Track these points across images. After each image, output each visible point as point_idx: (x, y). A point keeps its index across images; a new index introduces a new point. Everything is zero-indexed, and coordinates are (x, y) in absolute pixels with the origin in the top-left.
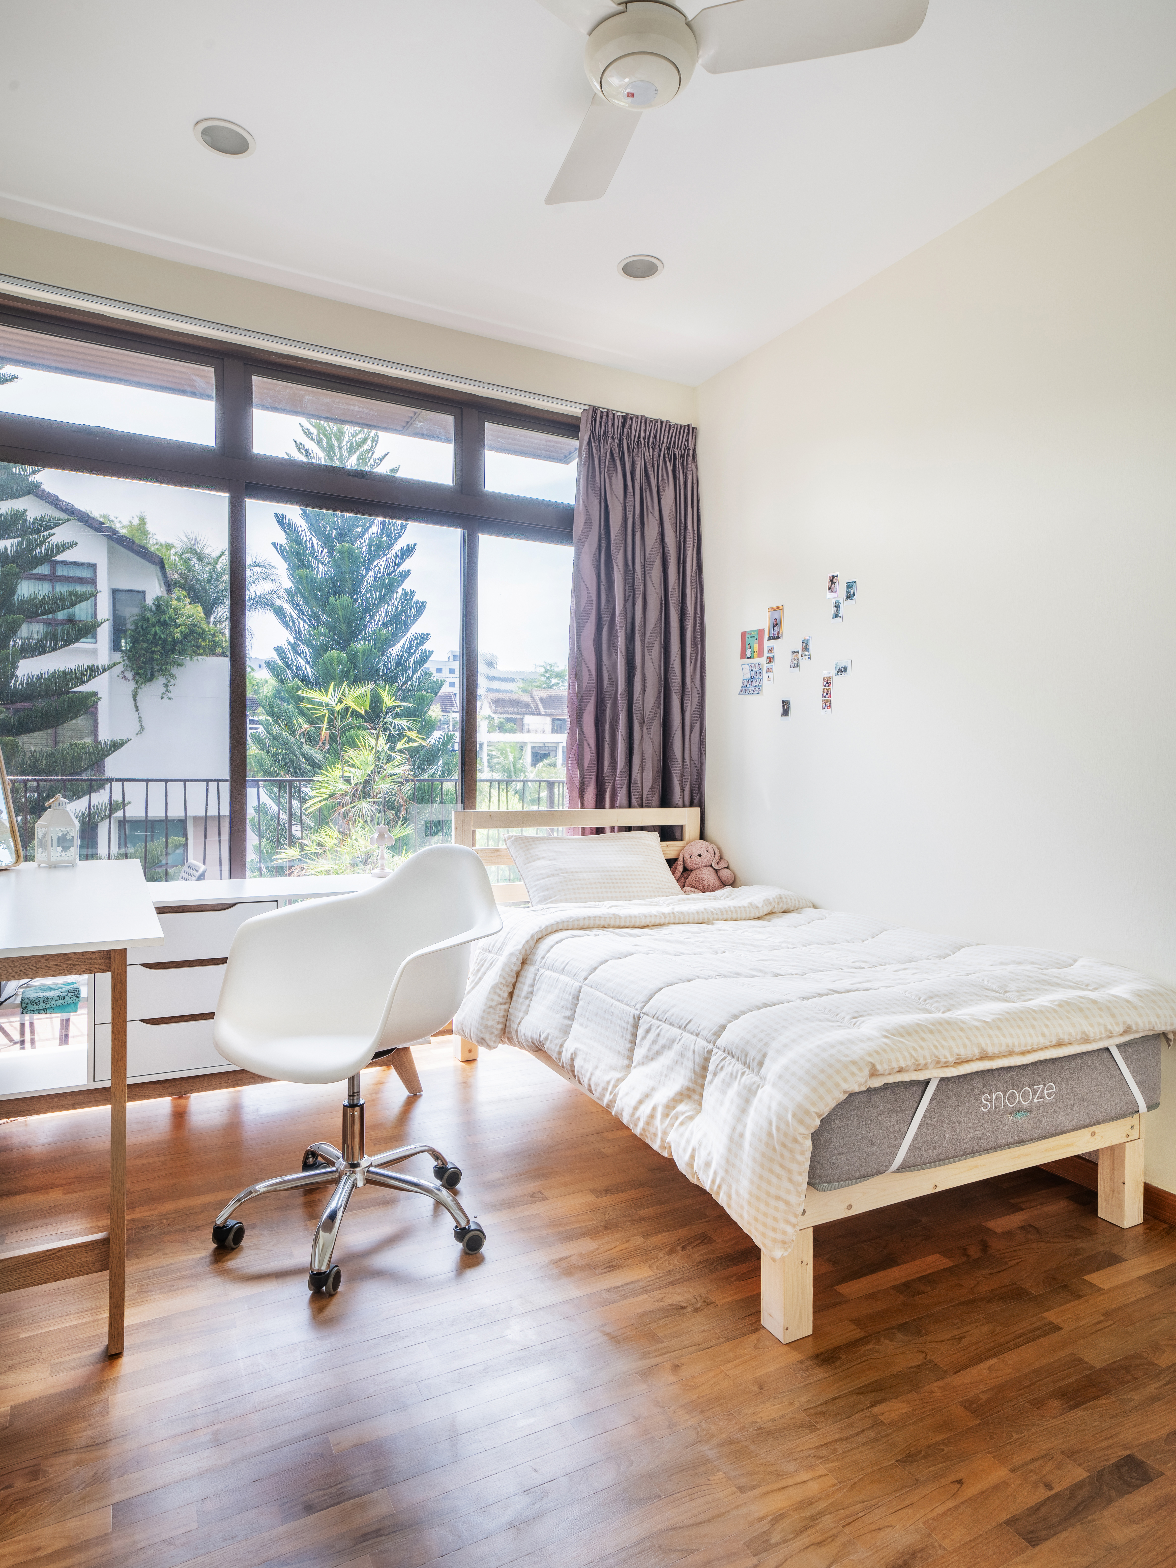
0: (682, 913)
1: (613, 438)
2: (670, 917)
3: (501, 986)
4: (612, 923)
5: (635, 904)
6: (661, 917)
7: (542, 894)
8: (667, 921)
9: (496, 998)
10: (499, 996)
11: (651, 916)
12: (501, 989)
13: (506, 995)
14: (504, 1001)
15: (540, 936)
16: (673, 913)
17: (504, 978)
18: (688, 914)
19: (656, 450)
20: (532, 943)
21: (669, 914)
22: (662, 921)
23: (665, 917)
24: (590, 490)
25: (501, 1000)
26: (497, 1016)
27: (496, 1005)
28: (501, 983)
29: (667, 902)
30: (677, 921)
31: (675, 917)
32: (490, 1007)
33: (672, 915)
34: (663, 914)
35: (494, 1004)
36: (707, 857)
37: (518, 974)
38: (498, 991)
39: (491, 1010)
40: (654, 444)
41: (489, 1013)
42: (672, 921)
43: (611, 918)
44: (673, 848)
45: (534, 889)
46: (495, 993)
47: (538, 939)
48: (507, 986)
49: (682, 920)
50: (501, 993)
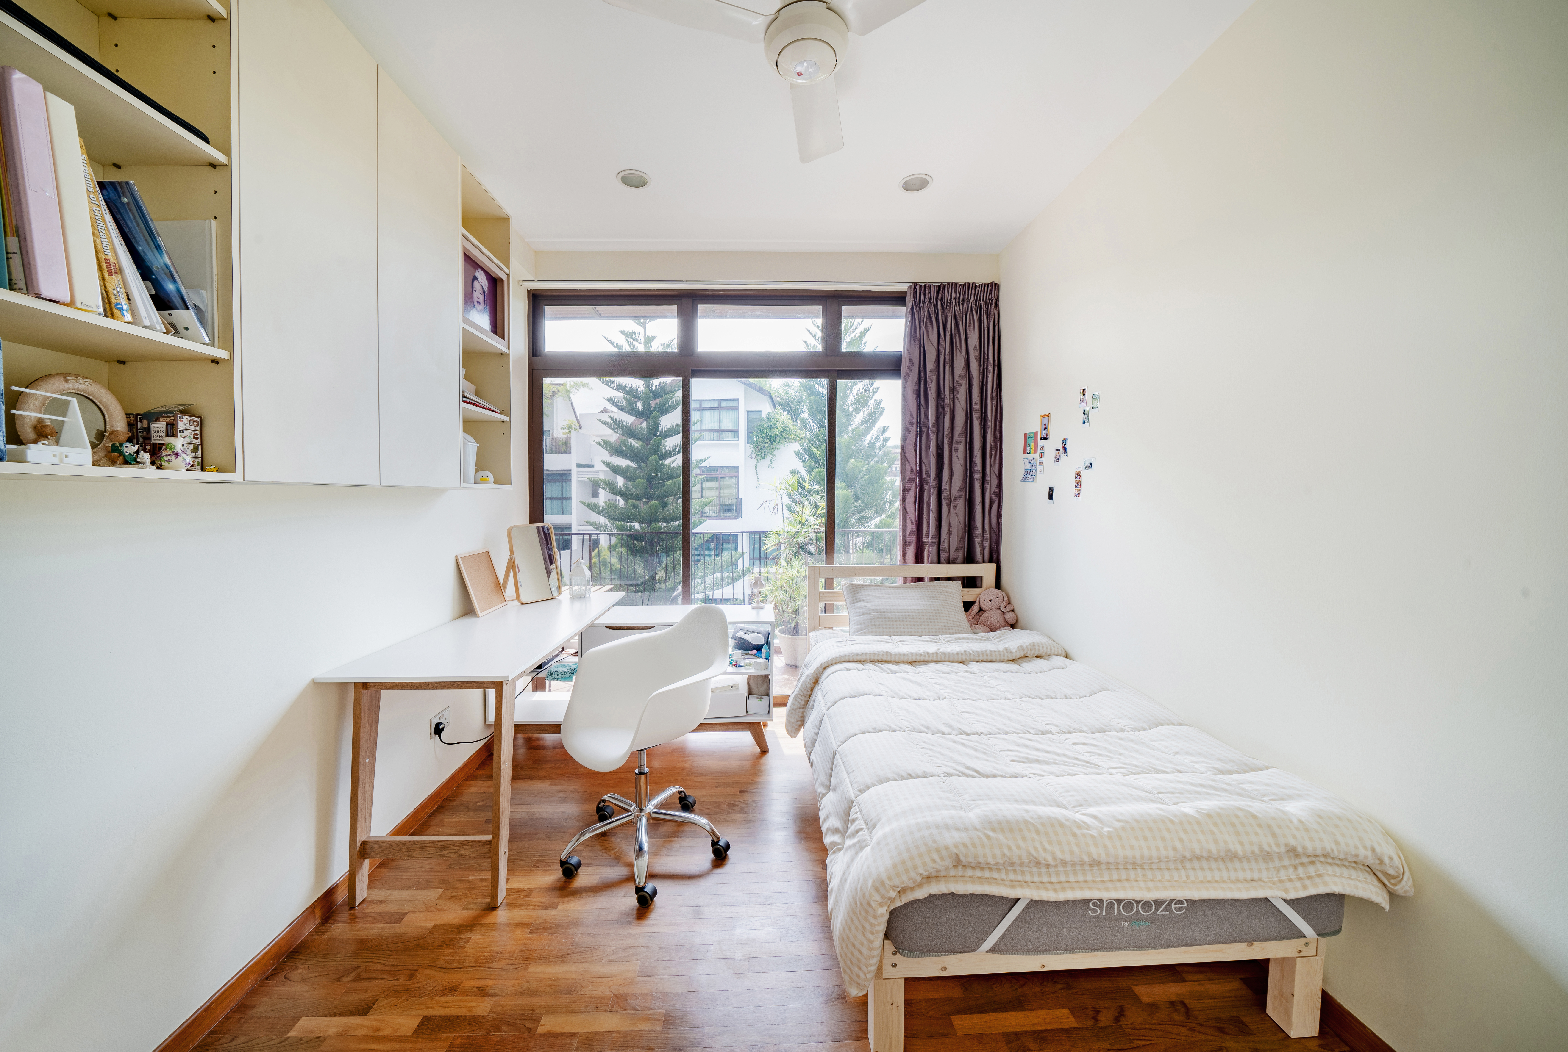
0: (944, 654)
1: (930, 302)
2: (933, 656)
3: (800, 697)
4: (884, 659)
5: (919, 640)
6: (925, 656)
7: (856, 627)
8: (930, 659)
9: (797, 703)
10: (799, 702)
11: (917, 655)
12: (800, 699)
13: (803, 703)
14: (802, 706)
15: (827, 665)
16: (937, 653)
17: (802, 691)
18: (949, 654)
19: (965, 305)
20: (821, 670)
21: (933, 653)
22: (926, 659)
23: (929, 656)
24: (912, 341)
25: (799, 706)
26: (797, 716)
27: (796, 709)
28: (800, 694)
29: (946, 640)
30: (939, 659)
31: (937, 656)
32: (793, 709)
33: (935, 655)
34: (928, 653)
35: (795, 707)
36: (996, 602)
37: (812, 689)
38: (798, 699)
39: (793, 711)
40: (963, 301)
41: (792, 713)
42: (935, 659)
43: (883, 655)
44: (971, 594)
45: (853, 622)
46: (796, 700)
47: (825, 667)
48: (805, 697)
49: (943, 659)
50: (800, 701)
